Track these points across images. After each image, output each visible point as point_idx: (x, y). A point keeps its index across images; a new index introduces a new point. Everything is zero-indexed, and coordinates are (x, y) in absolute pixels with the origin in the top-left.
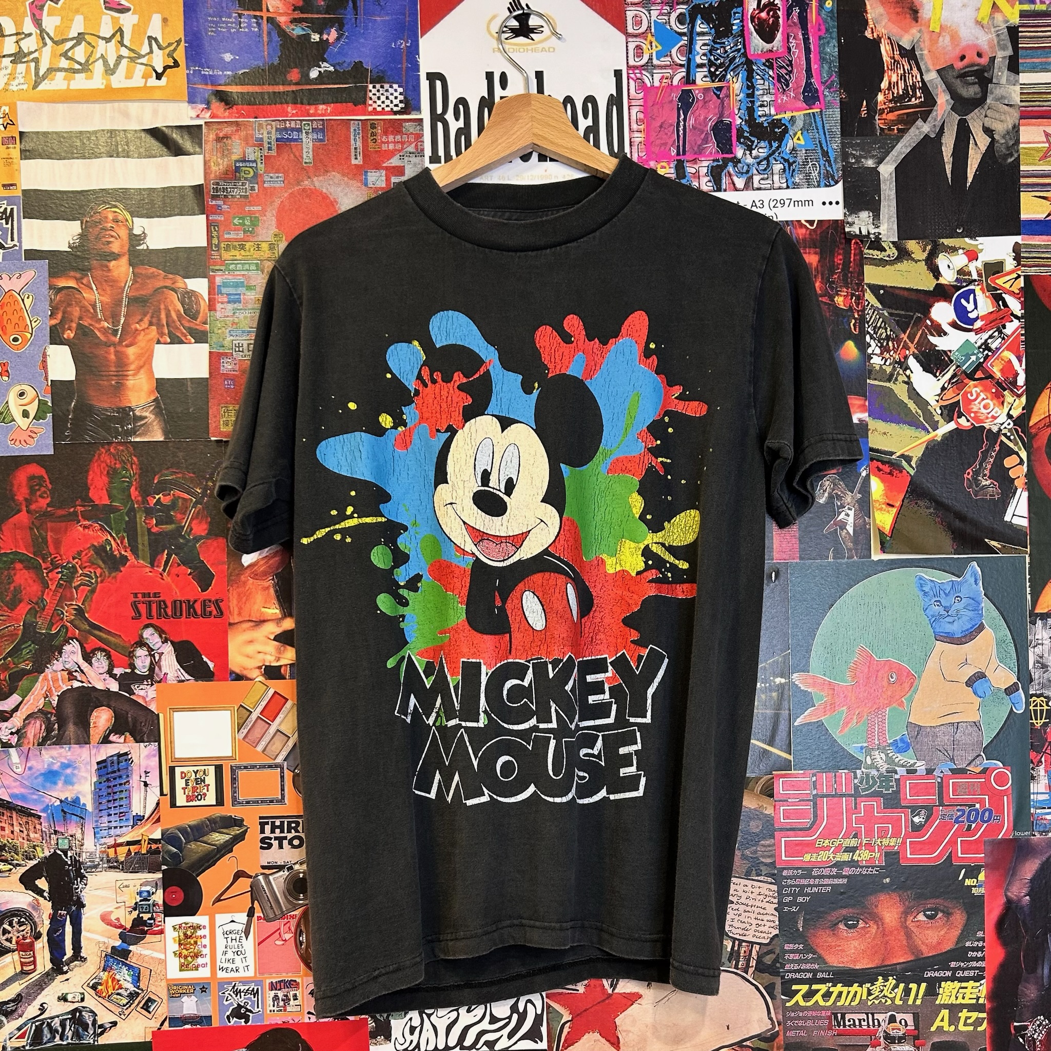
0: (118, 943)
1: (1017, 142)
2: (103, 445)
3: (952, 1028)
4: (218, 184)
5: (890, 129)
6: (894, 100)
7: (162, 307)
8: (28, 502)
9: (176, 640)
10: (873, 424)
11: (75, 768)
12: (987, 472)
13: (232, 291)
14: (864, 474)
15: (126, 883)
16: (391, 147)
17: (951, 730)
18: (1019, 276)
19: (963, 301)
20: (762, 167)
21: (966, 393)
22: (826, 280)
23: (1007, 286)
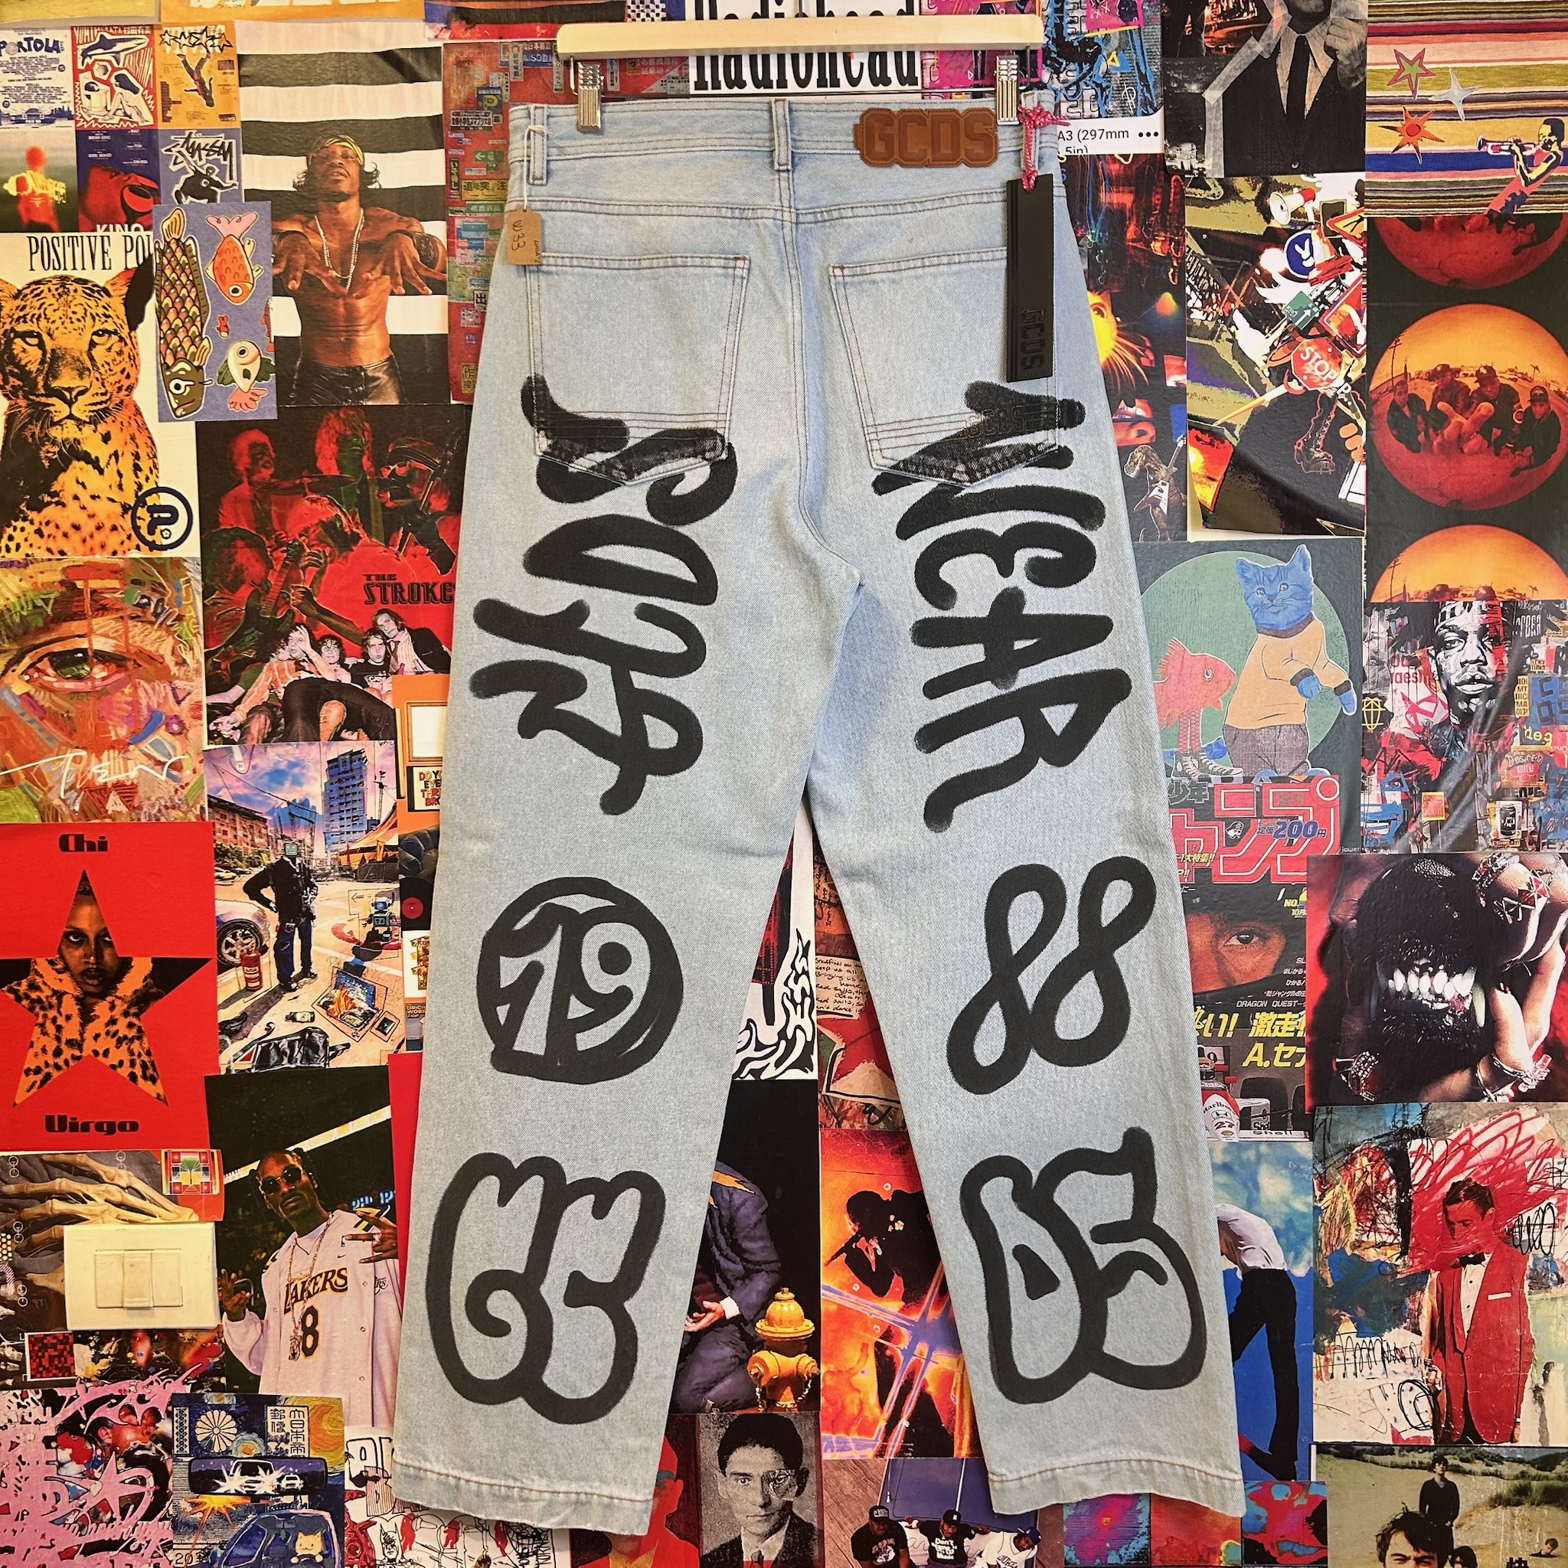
0: (351, 958)
1: (1364, 63)
2: (331, 409)
3: (1267, 1064)
4: (458, 114)
5: (1217, 49)
6: (1222, 15)
7: (396, 253)
8: (250, 472)
9: (413, 627)
10: (1192, 388)
11: (304, 767)
12: (1320, 443)
13: (472, 235)
14: (1181, 444)
15: (359, 893)
16: (652, 72)
17: (1272, 733)
18: (1362, 219)
19: (1297, 247)
20: (1070, 93)
21: (1299, 352)
22: (1142, 223)
23: (1348, 230)
